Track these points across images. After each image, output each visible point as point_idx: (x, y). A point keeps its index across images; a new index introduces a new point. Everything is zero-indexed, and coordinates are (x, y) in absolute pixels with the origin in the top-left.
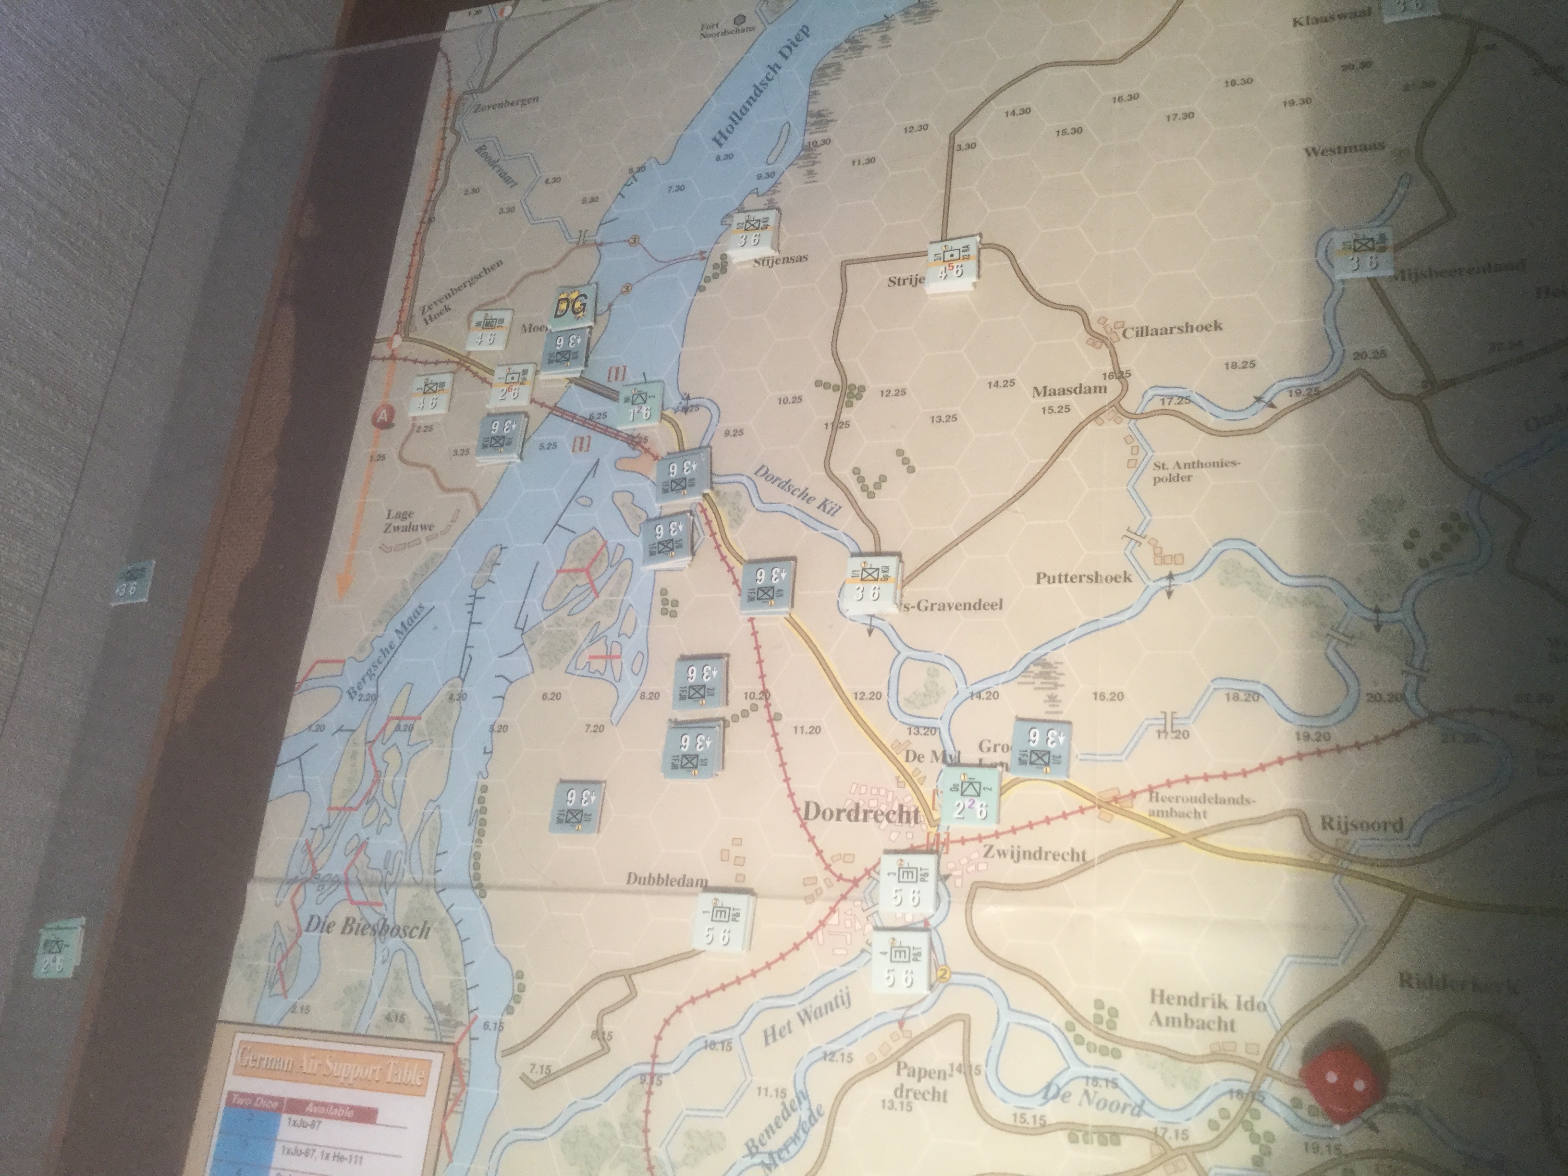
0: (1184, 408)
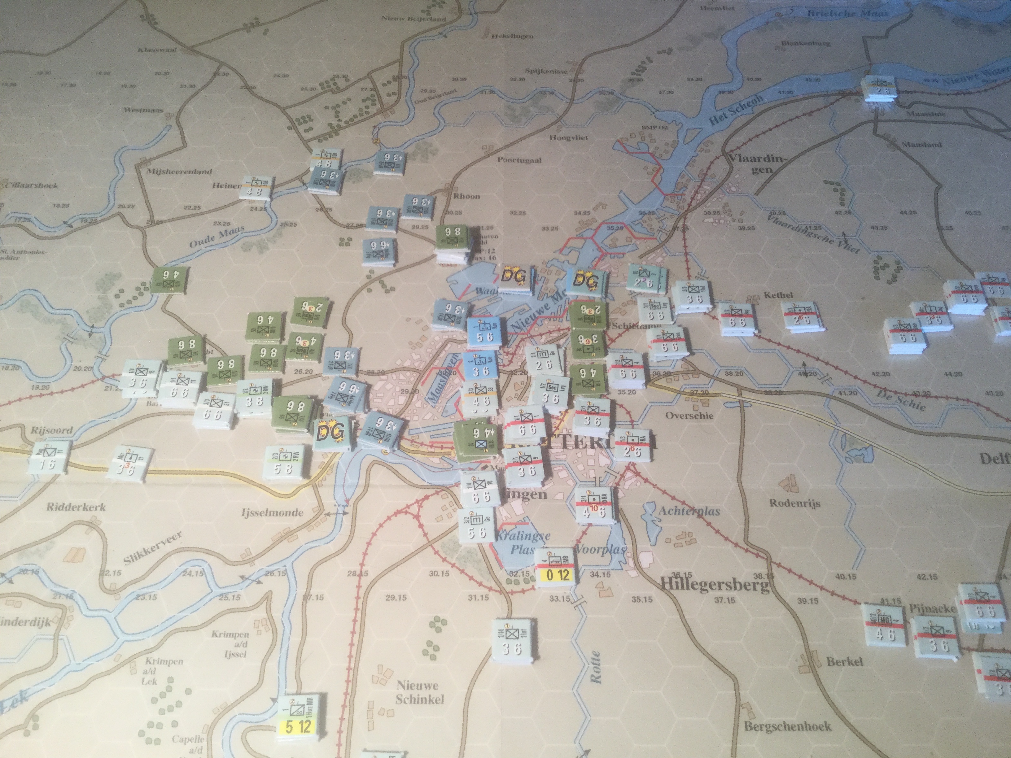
0: (26, 224)
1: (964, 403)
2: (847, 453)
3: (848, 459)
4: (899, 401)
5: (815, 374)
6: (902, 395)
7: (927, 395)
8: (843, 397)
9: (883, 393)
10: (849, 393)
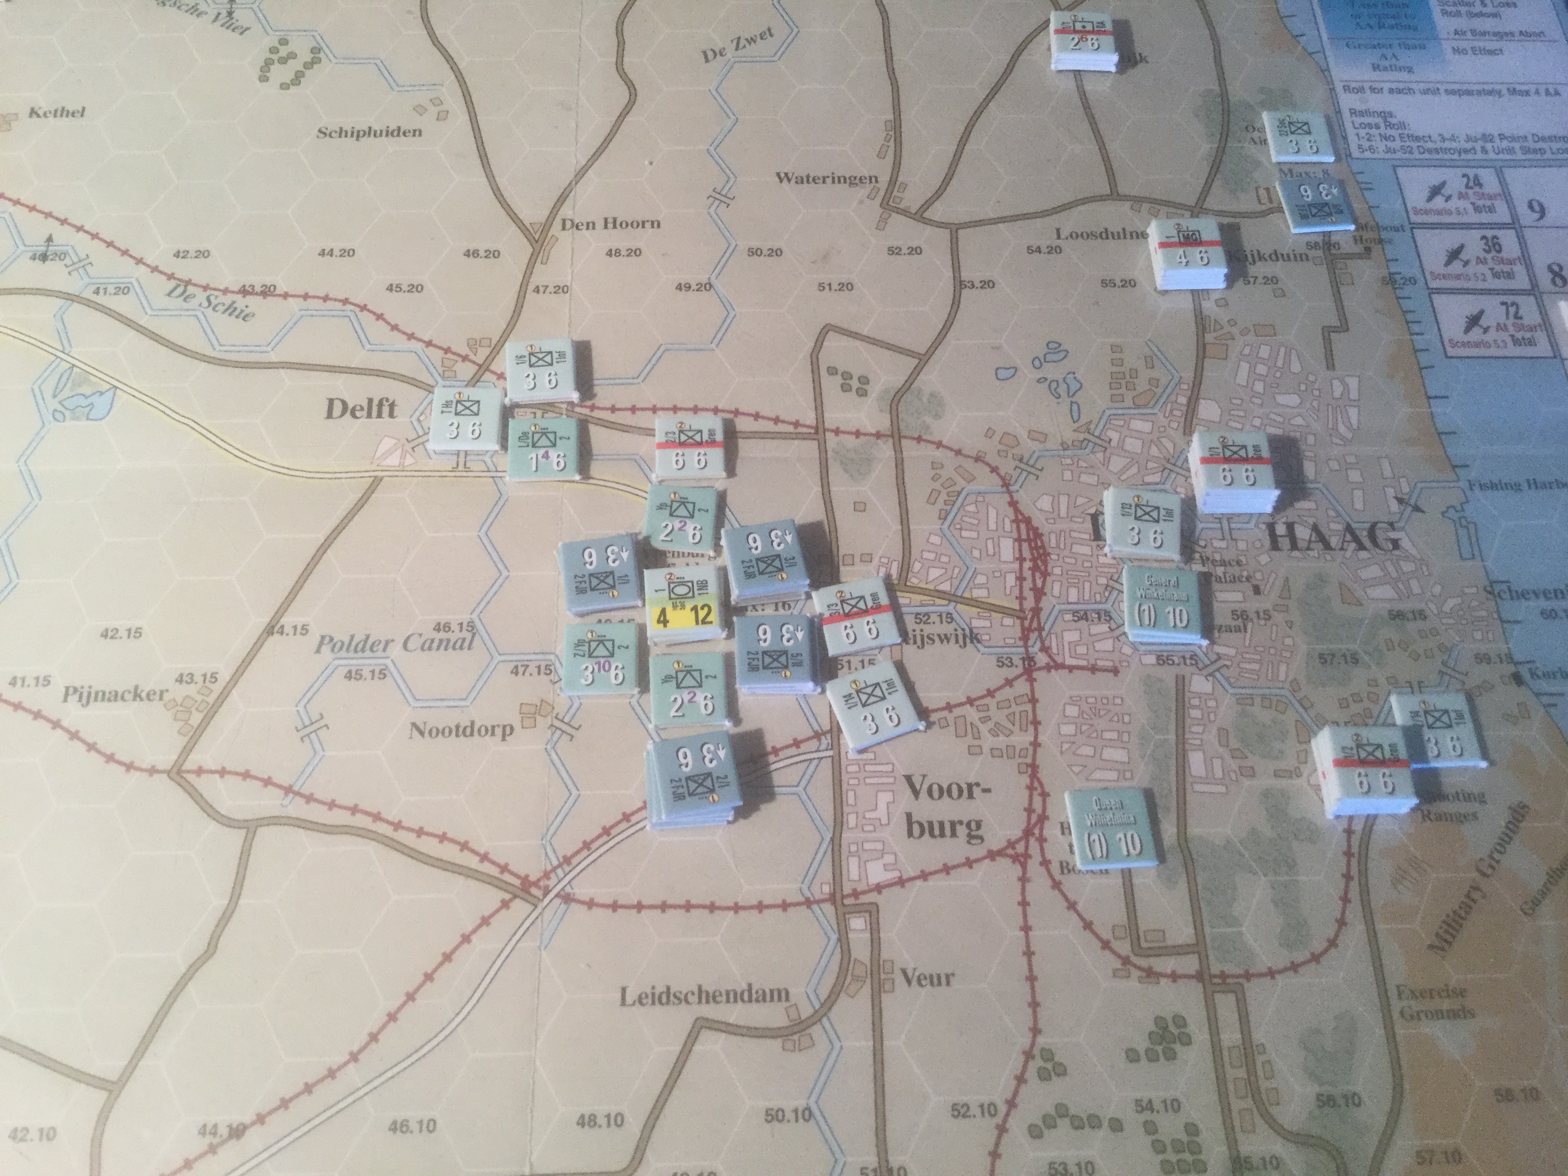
1: (339, 305)
2: (60, 402)
3: (58, 416)
4: (206, 304)
5: (61, 256)
6: (216, 293)
7: (267, 292)
8: (101, 299)
9: (180, 290)
10: (113, 291)
